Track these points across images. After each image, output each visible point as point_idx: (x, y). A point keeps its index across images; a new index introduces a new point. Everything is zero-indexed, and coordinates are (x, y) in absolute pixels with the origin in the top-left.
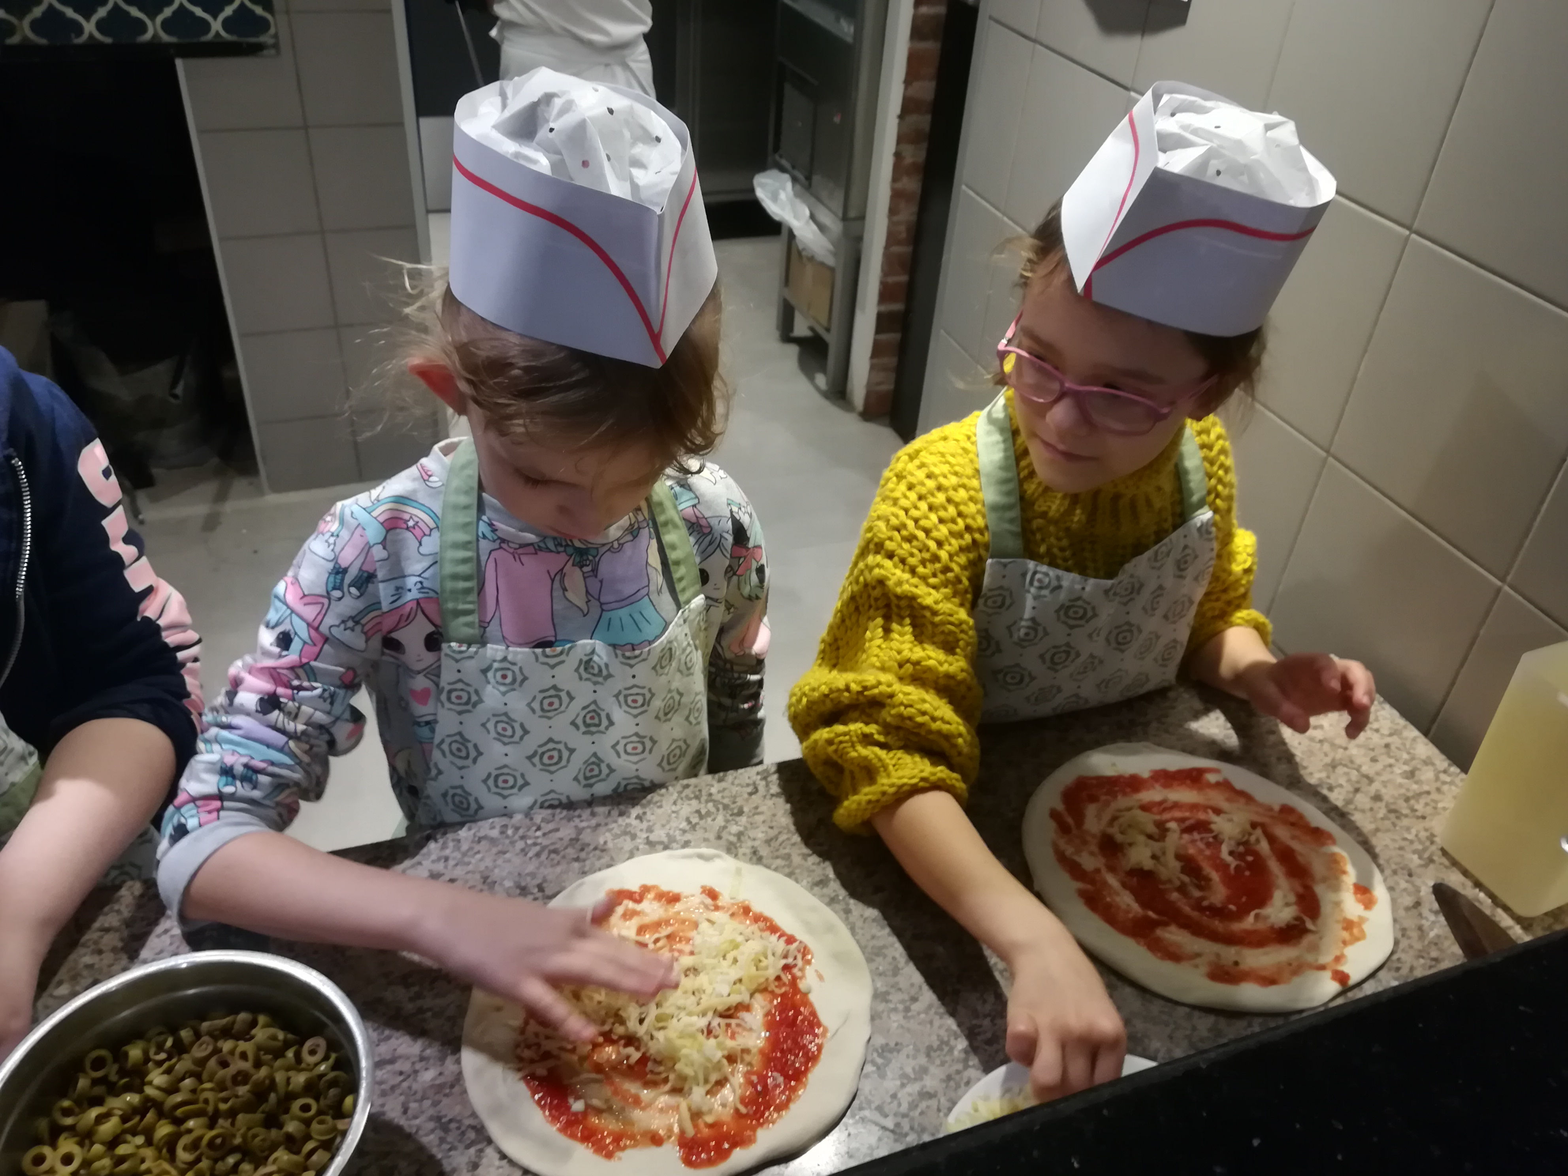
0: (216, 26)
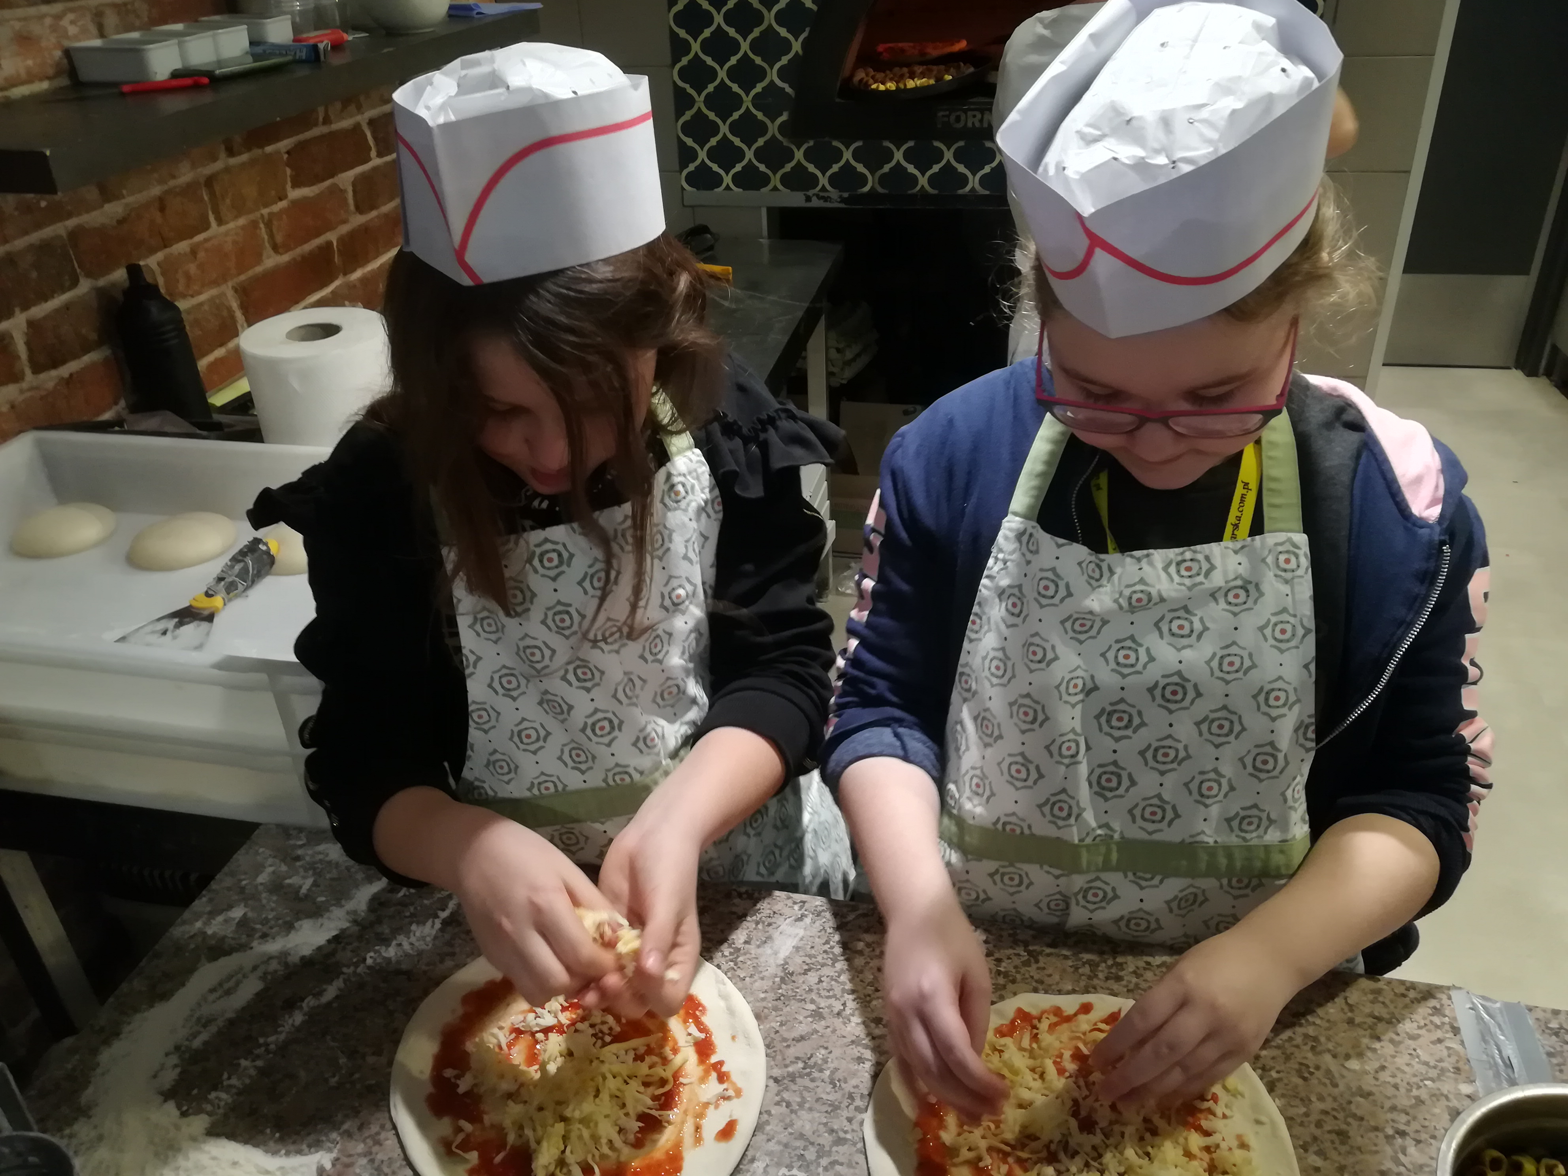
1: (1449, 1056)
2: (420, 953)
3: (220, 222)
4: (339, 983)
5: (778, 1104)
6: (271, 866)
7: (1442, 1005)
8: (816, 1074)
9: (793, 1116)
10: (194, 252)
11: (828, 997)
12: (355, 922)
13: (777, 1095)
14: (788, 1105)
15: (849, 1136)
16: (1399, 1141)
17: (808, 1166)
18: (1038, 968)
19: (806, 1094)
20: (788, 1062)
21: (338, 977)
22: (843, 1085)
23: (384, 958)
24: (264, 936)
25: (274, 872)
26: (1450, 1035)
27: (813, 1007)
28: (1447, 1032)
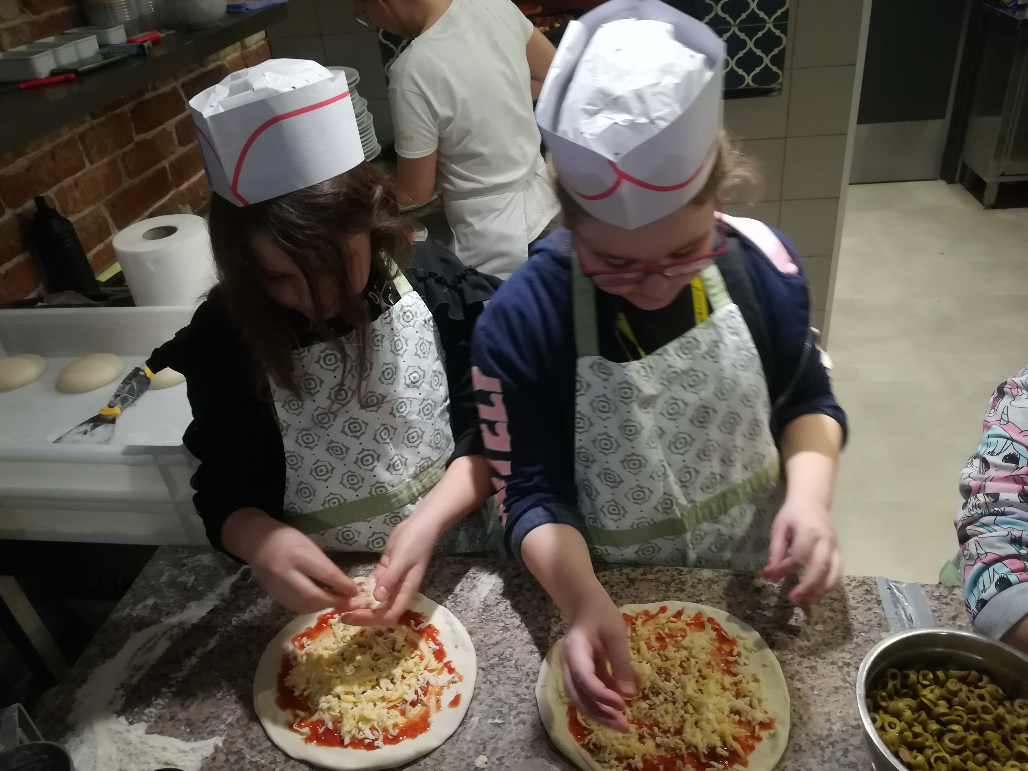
0: (748, 79)
1: (875, 617)
2: (265, 615)
3: (92, 162)
4: (217, 637)
5: (485, 682)
6: (168, 571)
7: (871, 588)
8: (506, 664)
9: (494, 689)
10: (76, 184)
11: (511, 618)
12: (223, 600)
13: (484, 677)
14: (491, 683)
15: (527, 697)
16: (846, 669)
17: (504, 717)
18: (635, 589)
19: (501, 675)
20: (489, 658)
21: (215, 634)
22: (523, 668)
23: (243, 620)
24: (168, 614)
25: (170, 575)
26: (876, 605)
27: (503, 624)
28: (874, 604)
